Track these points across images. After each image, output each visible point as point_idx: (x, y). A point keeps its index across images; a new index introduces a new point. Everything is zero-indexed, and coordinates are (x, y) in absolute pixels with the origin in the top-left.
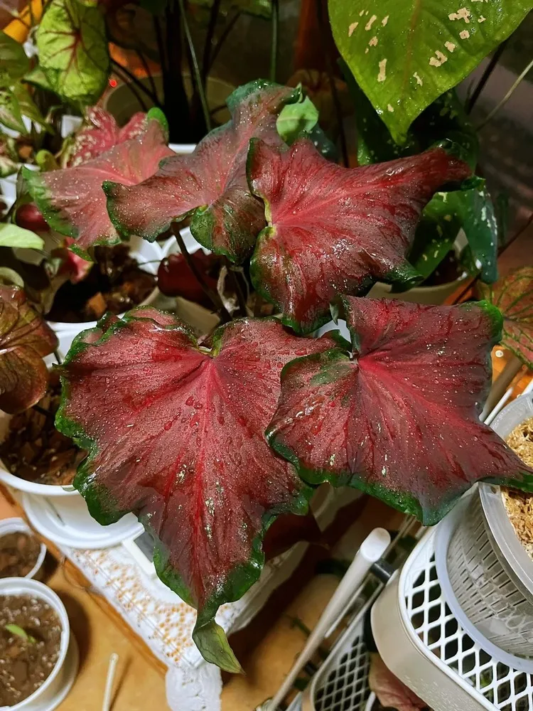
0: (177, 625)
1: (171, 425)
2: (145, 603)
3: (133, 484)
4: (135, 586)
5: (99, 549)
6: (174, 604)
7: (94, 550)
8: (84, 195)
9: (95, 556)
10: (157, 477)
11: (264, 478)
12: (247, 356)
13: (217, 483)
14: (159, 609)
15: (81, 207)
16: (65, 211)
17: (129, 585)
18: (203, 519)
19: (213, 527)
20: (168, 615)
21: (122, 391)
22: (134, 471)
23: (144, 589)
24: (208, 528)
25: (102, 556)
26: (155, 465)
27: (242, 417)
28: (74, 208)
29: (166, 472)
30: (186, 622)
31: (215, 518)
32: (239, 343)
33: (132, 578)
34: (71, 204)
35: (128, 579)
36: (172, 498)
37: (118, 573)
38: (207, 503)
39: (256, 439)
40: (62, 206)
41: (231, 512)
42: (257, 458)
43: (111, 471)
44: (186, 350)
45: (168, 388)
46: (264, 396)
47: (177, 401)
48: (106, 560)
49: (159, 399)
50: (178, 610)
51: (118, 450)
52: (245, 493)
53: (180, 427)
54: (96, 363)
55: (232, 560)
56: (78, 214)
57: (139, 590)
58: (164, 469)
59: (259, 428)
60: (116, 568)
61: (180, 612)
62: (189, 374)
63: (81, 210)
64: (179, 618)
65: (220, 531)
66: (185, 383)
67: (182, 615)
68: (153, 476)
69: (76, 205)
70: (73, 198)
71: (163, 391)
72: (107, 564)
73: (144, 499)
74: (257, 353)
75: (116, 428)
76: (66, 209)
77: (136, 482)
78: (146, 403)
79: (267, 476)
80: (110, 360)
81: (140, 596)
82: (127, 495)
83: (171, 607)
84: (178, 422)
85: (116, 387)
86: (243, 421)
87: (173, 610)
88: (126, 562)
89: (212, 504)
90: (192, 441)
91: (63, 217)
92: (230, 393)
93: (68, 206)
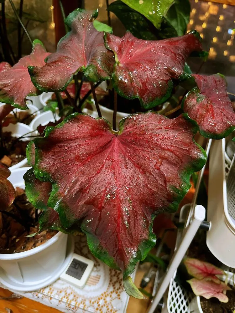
0: (104, 305)
1: (100, 170)
2: (83, 302)
3: (81, 203)
4: (75, 296)
5: (47, 287)
6: (98, 296)
7: (45, 288)
8: (12, 80)
9: (46, 291)
10: (95, 199)
11: (153, 194)
12: (139, 132)
13: (129, 199)
14: (92, 302)
15: (12, 86)
16: (4, 90)
17: (71, 297)
18: (122, 218)
19: (128, 222)
20: (98, 303)
21: (74, 153)
22: (82, 197)
23: (80, 296)
24: (126, 223)
25: (50, 289)
26: (93, 192)
27: (138, 164)
28: (9, 87)
29: (100, 195)
30: (108, 302)
31: (129, 217)
32: (134, 126)
33: (71, 293)
34: (6, 85)
35: (69, 295)
36: (104, 209)
37: (63, 294)
38: (124, 209)
39: (148, 174)
40: (2, 87)
41: (137, 213)
42: (149, 184)
43: (71, 197)
44: (106, 131)
45: (98, 151)
46: (150, 152)
47: (102, 158)
48: (53, 290)
49: (94, 157)
50: (101, 298)
51: (74, 186)
52: (143, 203)
53: (105, 172)
54: (61, 137)
55: (140, 238)
56: (11, 90)
57: (77, 298)
58: (98, 194)
59: (149, 168)
60: (61, 292)
61: (103, 298)
62: (107, 144)
63: (13, 87)
64: (104, 301)
65: (132, 223)
66: (106, 148)
67: (104, 300)
68: (92, 198)
69: (9, 86)
70: (7, 82)
71: (96, 152)
72: (55, 292)
73: (87, 212)
74: (144, 130)
75: (71, 174)
76: (4, 88)
77: (83, 202)
78: (87, 159)
79: (155, 193)
80: (68, 136)
81: (79, 300)
82: (78, 210)
83: (97, 298)
84: (103, 169)
85: (70, 151)
86: (139, 166)
87: (99, 299)
88: (64, 287)
89: (127, 210)
90: (112, 178)
91: (3, 93)
92: (130, 153)
93: (5, 87)
